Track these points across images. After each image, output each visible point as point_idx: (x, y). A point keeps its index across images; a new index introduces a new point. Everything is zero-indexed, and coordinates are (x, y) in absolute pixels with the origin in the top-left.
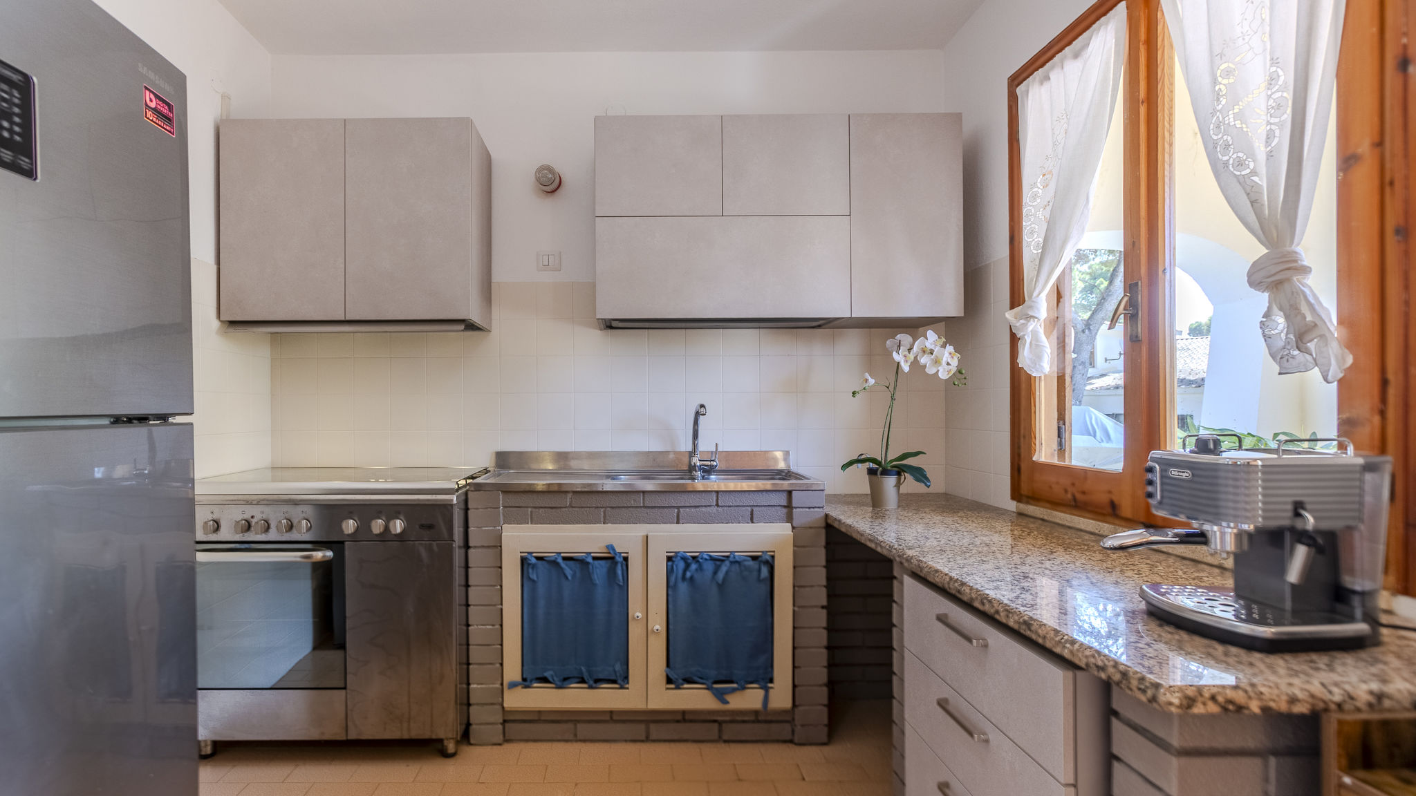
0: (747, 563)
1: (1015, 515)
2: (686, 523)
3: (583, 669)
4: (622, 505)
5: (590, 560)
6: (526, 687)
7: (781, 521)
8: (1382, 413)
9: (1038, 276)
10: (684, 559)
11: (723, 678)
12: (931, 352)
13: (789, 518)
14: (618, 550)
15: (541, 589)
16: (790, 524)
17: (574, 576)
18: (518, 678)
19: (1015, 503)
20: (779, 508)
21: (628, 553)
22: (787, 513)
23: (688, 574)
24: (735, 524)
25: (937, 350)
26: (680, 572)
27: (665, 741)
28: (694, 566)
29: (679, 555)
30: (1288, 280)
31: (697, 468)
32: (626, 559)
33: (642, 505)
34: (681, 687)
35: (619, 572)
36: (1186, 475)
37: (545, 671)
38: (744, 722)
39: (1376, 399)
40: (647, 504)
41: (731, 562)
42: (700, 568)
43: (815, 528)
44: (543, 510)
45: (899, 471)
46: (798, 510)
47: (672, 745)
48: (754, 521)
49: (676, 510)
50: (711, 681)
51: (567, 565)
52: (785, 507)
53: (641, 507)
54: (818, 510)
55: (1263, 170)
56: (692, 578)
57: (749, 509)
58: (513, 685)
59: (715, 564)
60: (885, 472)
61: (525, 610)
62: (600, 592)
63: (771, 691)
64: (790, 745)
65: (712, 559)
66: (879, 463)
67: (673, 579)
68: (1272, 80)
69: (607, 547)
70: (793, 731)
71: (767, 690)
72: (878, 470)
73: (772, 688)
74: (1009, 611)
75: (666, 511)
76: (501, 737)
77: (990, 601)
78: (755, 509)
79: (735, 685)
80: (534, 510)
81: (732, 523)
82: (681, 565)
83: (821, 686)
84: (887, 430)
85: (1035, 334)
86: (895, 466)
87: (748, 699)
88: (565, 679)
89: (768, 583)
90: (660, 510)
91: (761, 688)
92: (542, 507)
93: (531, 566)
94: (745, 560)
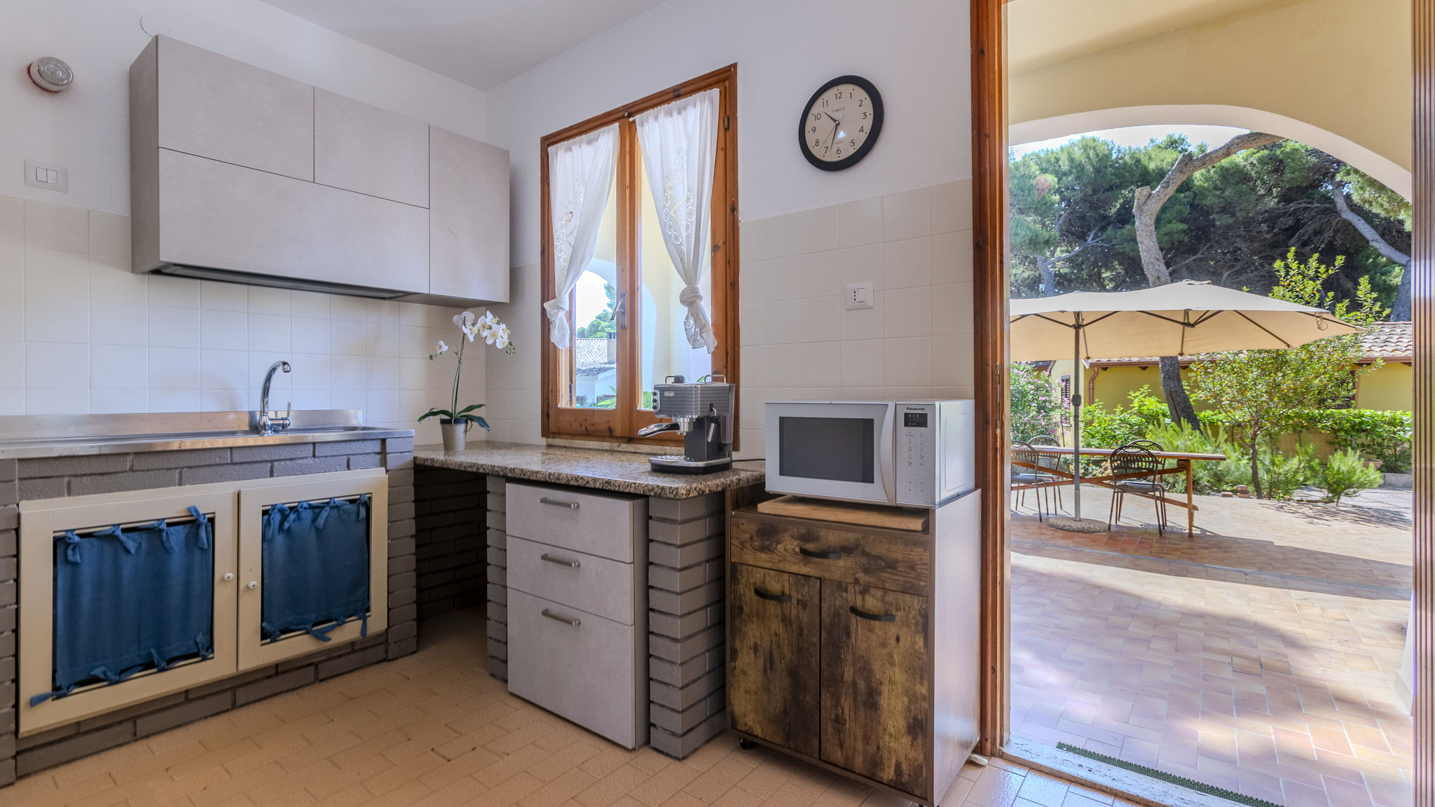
0: (344, 507)
1: (545, 447)
2: (281, 476)
3: (153, 651)
4: (203, 464)
5: (163, 526)
6: (59, 697)
7: (374, 466)
8: (726, 368)
9: (566, 281)
10: (282, 511)
11: (321, 619)
12: (490, 328)
13: (383, 463)
14: (201, 512)
15: (87, 572)
16: (383, 469)
17: (138, 548)
18: (47, 688)
19: (545, 439)
20: (373, 455)
21: (214, 513)
22: (381, 459)
23: (286, 525)
24: (332, 473)
25: (494, 326)
26: (277, 523)
27: (254, 702)
28: (292, 517)
29: (277, 506)
30: (695, 301)
31: (267, 427)
32: (212, 520)
33: (229, 462)
34: (278, 639)
35: (203, 535)
36: (672, 394)
37: (94, 668)
38: (339, 656)
39: (725, 362)
40: (236, 460)
41: (331, 508)
42: (299, 518)
43: (406, 469)
44: (89, 478)
45: (468, 419)
46: (391, 455)
47: (264, 702)
48: (351, 468)
49: (269, 465)
50: (311, 624)
51: (128, 537)
52: (378, 453)
53: (227, 464)
54: (409, 453)
55: (685, 244)
56: (289, 529)
57: (346, 458)
58: (37, 701)
59: (314, 512)
60: (457, 421)
61: (60, 603)
62: (176, 562)
63: (368, 619)
64: (384, 663)
65: (311, 507)
66: (450, 415)
67: (270, 532)
68: (688, 199)
69: (189, 510)
70: (386, 652)
71: (364, 619)
72: (449, 420)
73: (369, 616)
74: (595, 480)
75: (258, 466)
76: (13, 774)
77: (582, 478)
78: (351, 457)
79: (334, 623)
80: (73, 479)
81: (330, 471)
82: (277, 518)
83: (410, 604)
84: (456, 387)
85: (561, 320)
86: (464, 416)
87: (349, 631)
88: (122, 672)
89: (365, 523)
90: (252, 466)
91: (360, 619)
92: (85, 475)
93: (71, 546)
94: (343, 505)
